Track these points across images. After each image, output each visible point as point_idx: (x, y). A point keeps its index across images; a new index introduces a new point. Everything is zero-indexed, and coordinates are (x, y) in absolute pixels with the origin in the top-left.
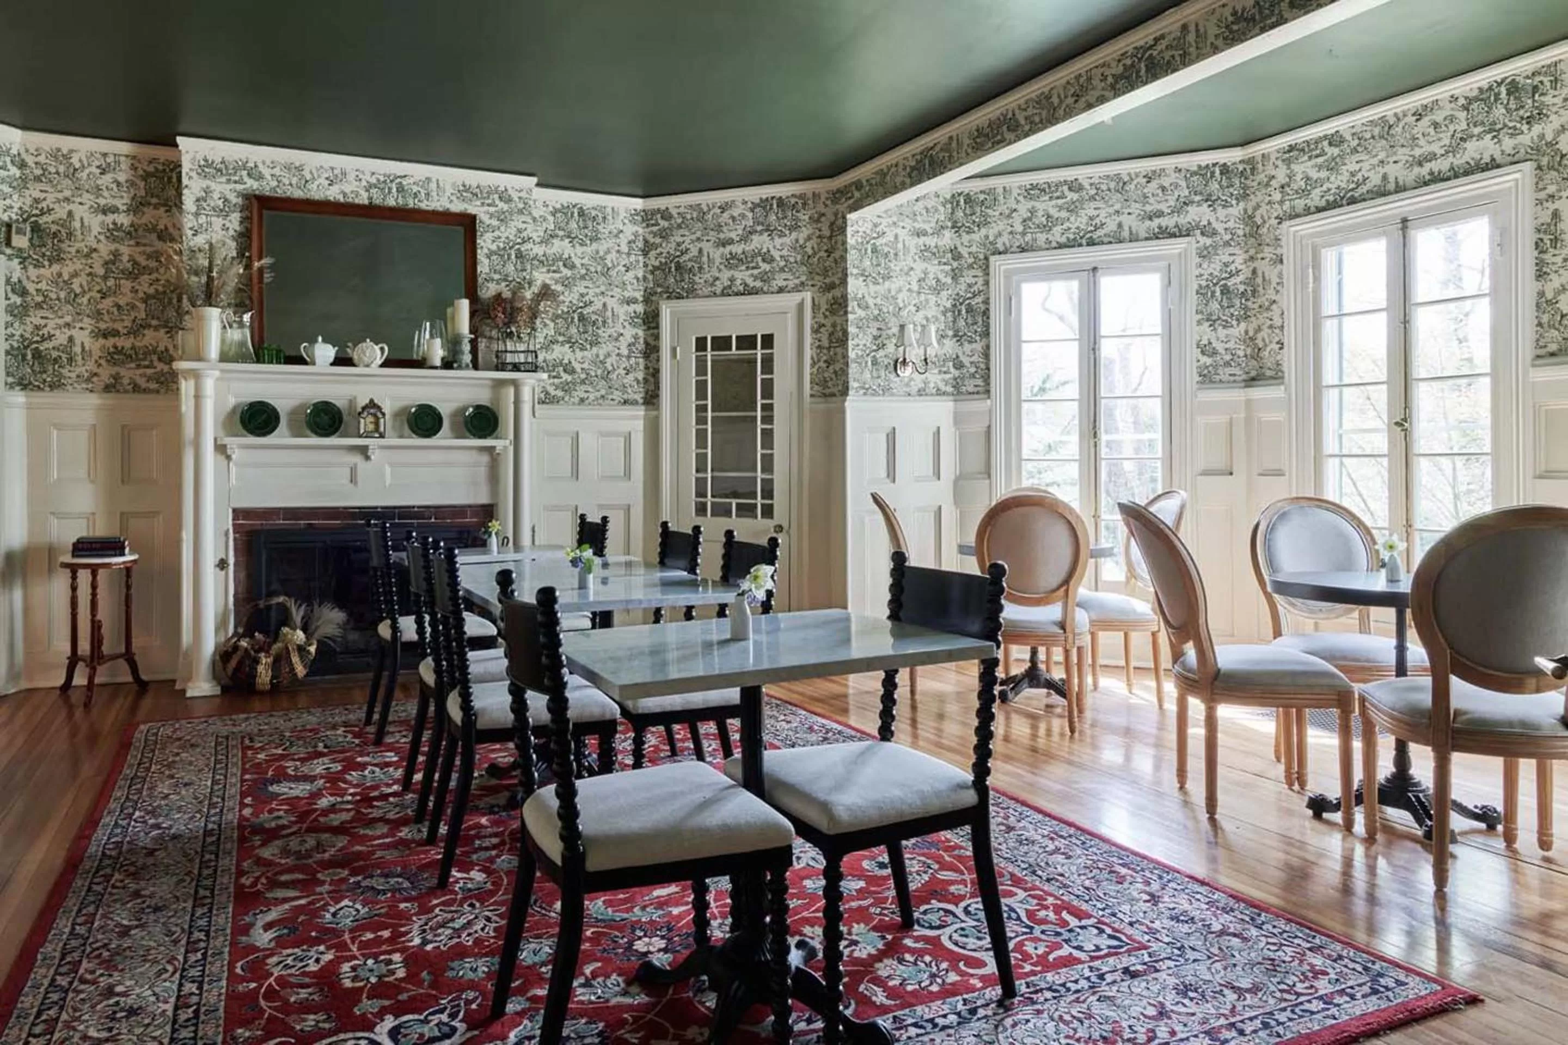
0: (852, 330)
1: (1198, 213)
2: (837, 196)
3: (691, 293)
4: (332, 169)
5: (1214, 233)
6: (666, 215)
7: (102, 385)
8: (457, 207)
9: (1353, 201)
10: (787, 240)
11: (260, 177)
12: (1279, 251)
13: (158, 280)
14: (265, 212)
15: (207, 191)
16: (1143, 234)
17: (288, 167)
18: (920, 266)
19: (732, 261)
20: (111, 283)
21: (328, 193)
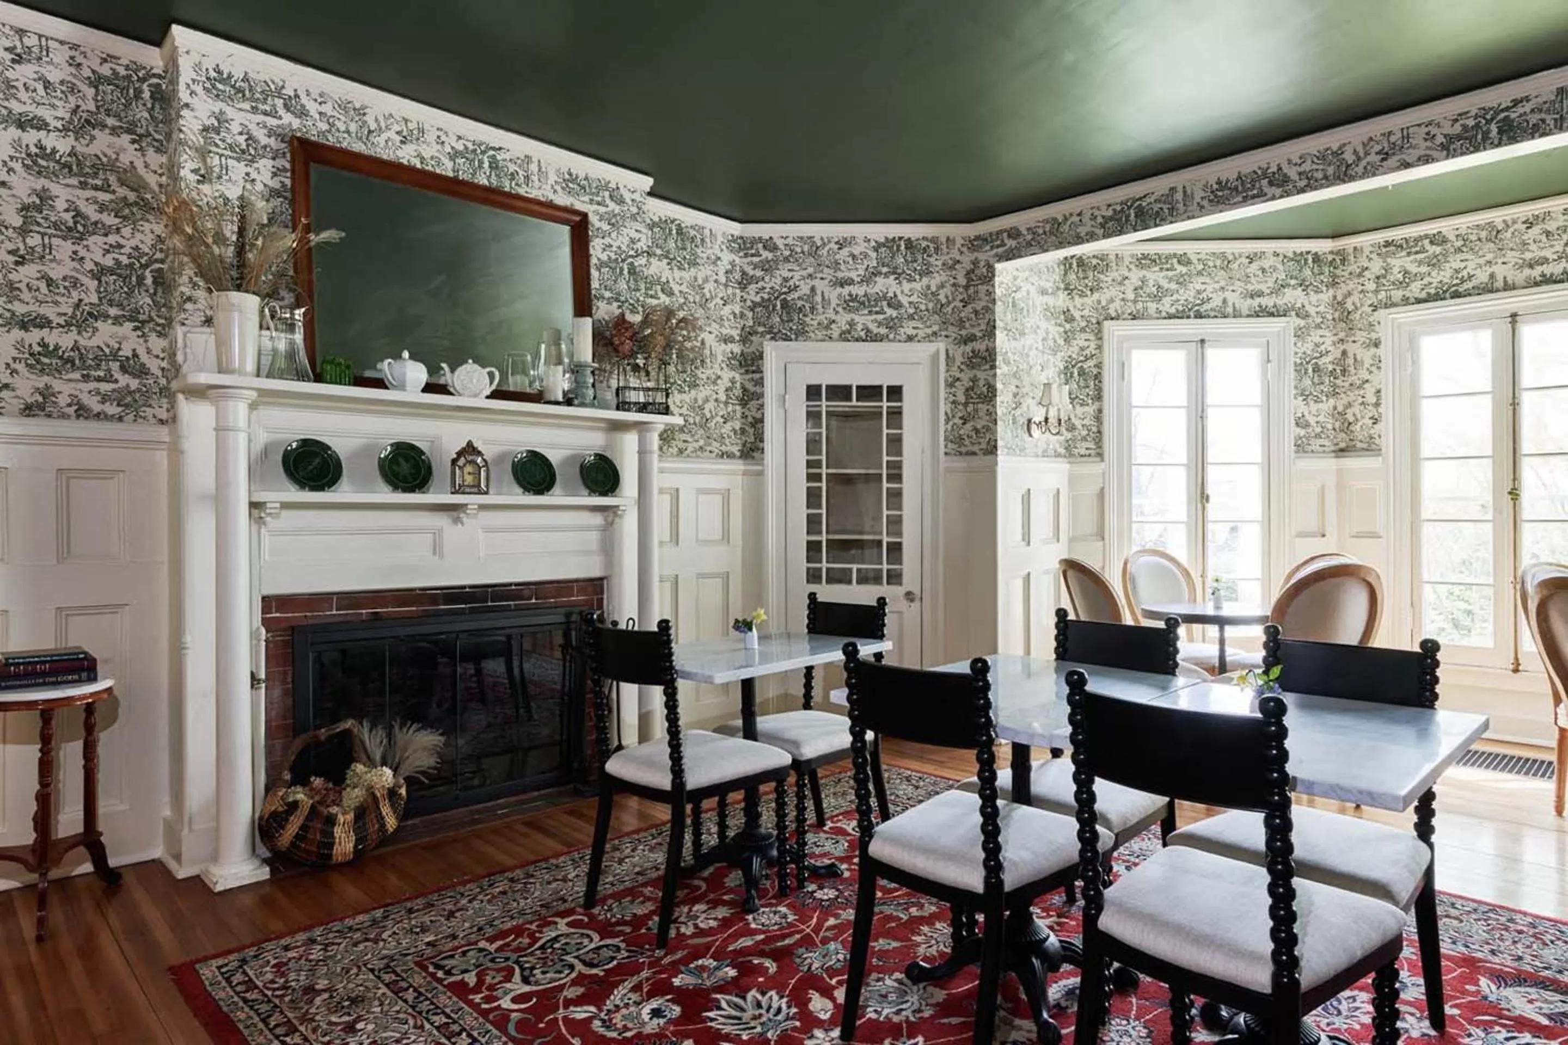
0: (999, 386)
1: (1293, 296)
2: (975, 244)
3: (801, 333)
4: (406, 121)
5: (1307, 316)
6: (769, 245)
7: (18, 405)
8: (562, 200)
9: (1456, 295)
10: (917, 286)
11: (302, 113)
12: (1374, 336)
13: (120, 246)
14: (313, 166)
15: (221, 119)
16: (1245, 312)
17: (344, 106)
18: (1044, 325)
19: (851, 304)
20: (34, 240)
21: (400, 153)
